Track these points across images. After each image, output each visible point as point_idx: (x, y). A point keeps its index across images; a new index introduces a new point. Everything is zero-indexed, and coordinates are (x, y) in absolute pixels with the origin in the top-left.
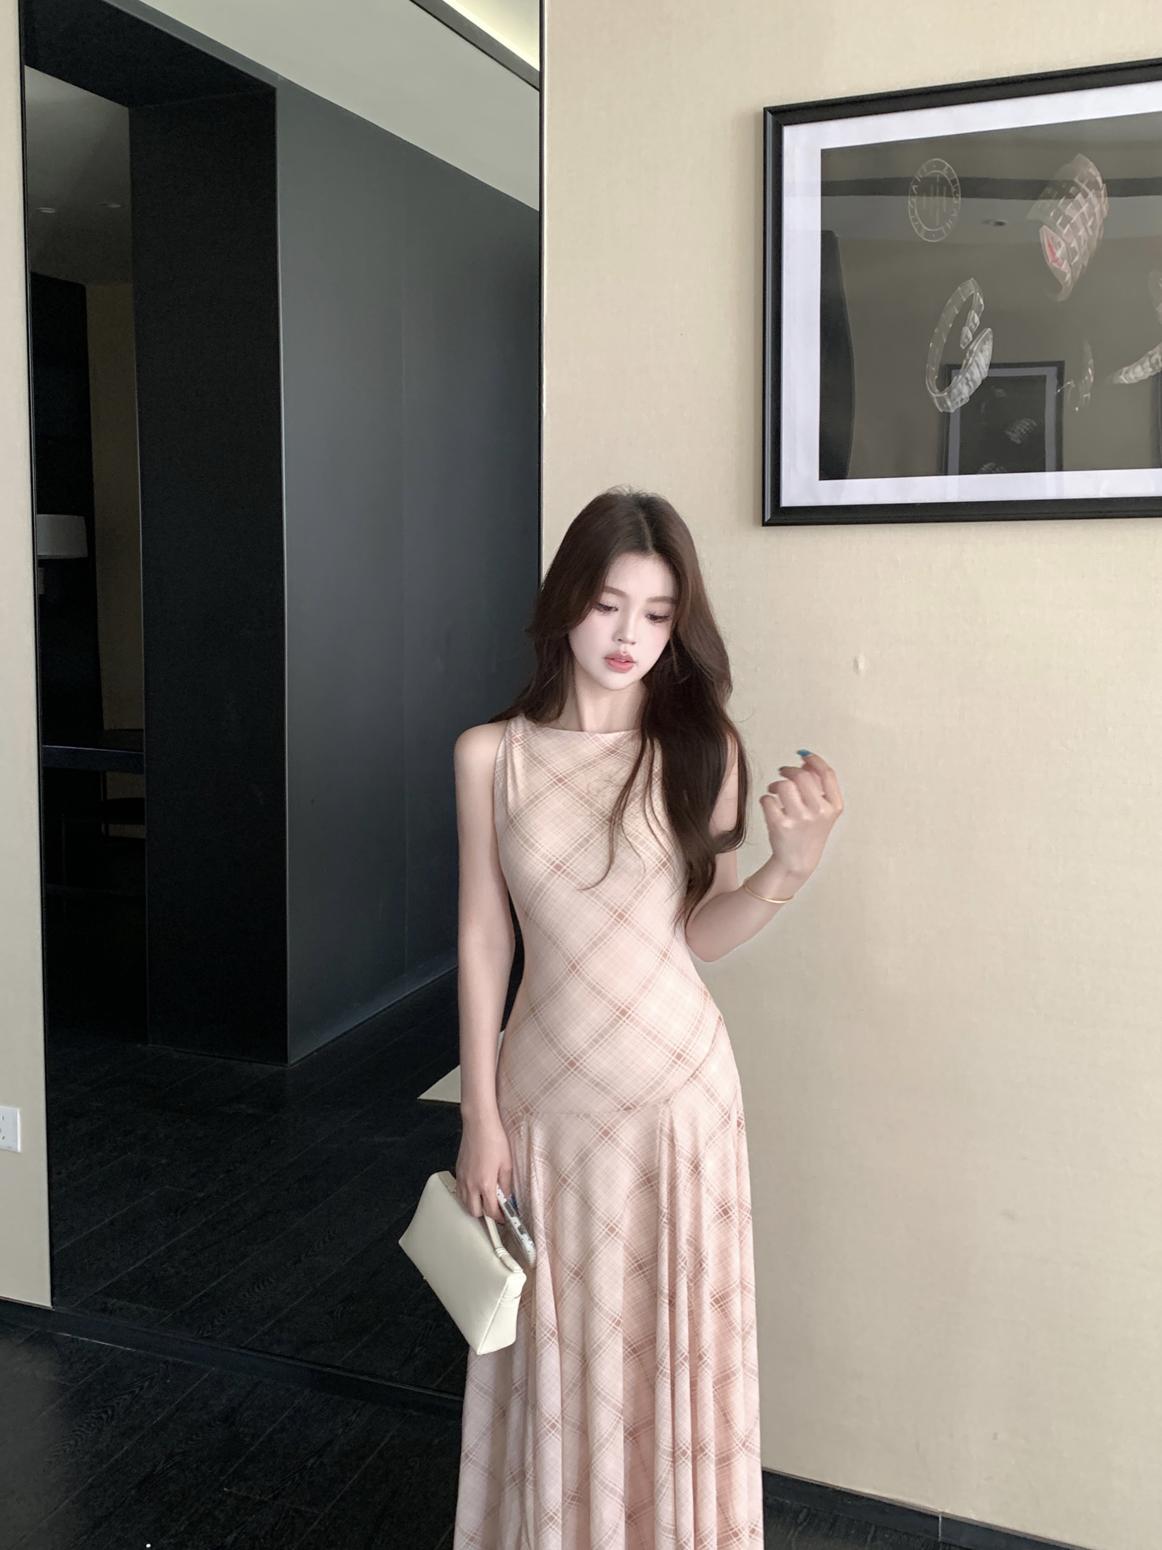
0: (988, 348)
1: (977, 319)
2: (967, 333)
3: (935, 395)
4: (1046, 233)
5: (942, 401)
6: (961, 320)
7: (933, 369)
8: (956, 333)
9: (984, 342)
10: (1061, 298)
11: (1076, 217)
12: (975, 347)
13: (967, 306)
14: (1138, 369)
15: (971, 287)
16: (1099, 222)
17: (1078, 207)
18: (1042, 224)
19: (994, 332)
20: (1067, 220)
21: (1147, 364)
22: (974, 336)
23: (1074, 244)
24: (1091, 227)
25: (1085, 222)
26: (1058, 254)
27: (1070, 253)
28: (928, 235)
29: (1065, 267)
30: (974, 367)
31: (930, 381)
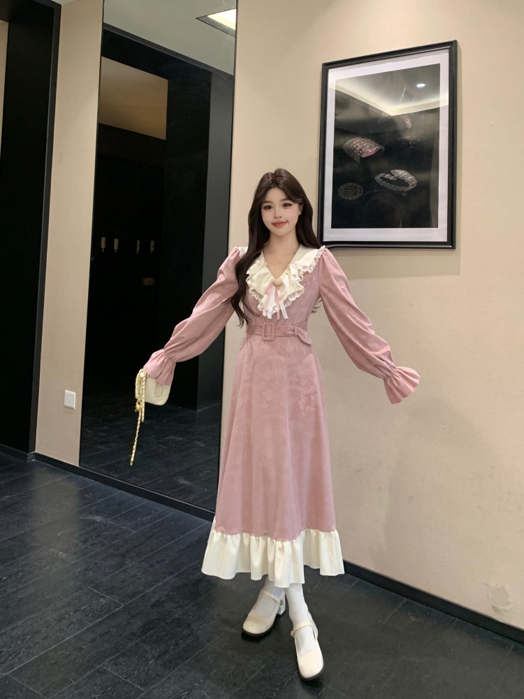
0: (397, 171)
2: (392, 178)
4: (364, 156)
5: (413, 185)
6: (388, 180)
8: (392, 182)
9: (395, 172)
10: (384, 149)
11: (360, 147)
12: (396, 175)
13: (383, 178)
15: (378, 178)
16: (363, 140)
17: (357, 146)
18: (361, 158)
19: (392, 169)
20: (361, 150)
23: (368, 147)
25: (362, 144)
26: (370, 151)
27: (371, 147)
28: (360, 193)
30: (403, 175)
31: (406, 189)
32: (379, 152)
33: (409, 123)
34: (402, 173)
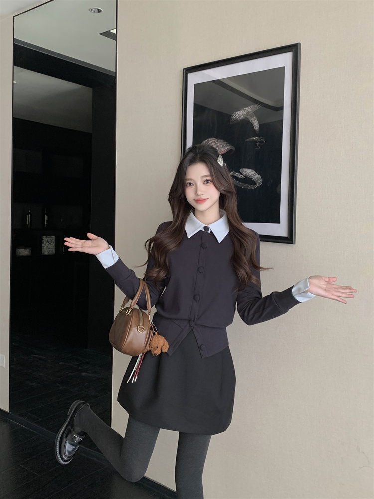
0: (245, 170)
1: (237, 173)
2: (240, 176)
3: (257, 185)
5: (259, 183)
6: (237, 178)
7: (250, 186)
8: (240, 180)
9: (243, 171)
10: (234, 148)
12: (245, 174)
14: (255, 124)
19: (241, 168)
21: (254, 122)
22: (242, 174)
23: (221, 146)
24: (217, 141)
25: (216, 144)
26: (223, 150)
27: (223, 147)
29: (226, 148)
30: (250, 174)
31: (253, 187)
32: (229, 151)
33: (256, 125)
34: (249, 172)
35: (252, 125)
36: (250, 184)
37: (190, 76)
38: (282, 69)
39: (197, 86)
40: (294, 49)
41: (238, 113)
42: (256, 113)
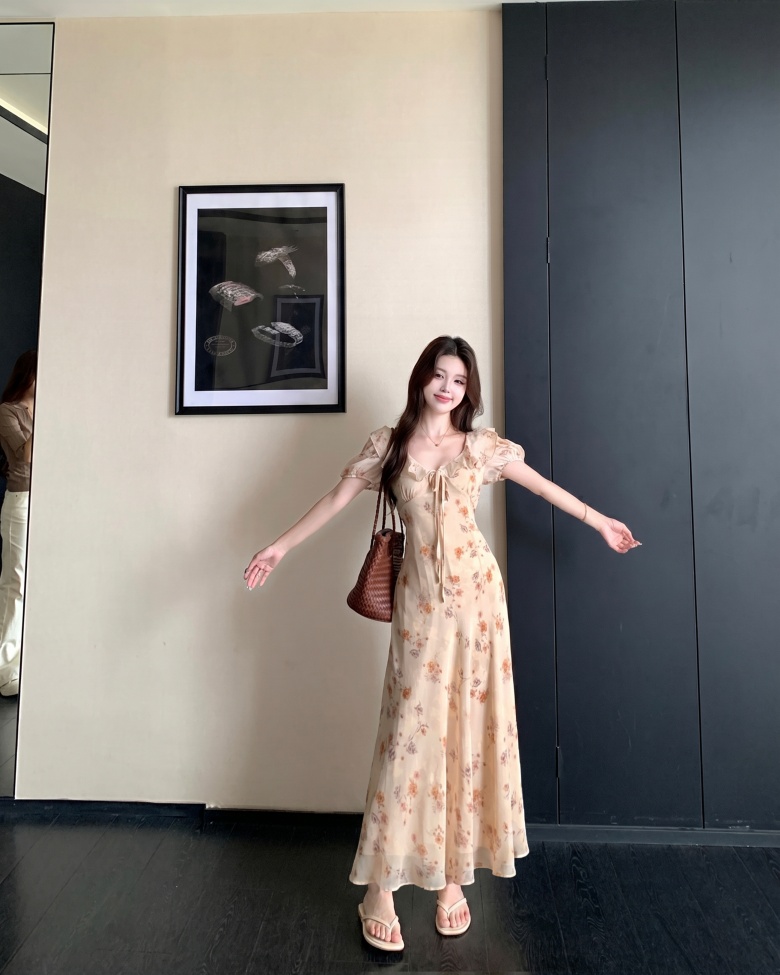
2: (274, 332)
8: (274, 337)
9: (276, 326)
11: (231, 293)
15: (255, 331)
17: (228, 291)
18: (233, 306)
19: (274, 322)
20: (232, 296)
21: (289, 267)
22: (273, 328)
23: (242, 293)
26: (245, 299)
27: (245, 294)
28: (233, 348)
29: (250, 296)
30: (287, 329)
31: (290, 345)
32: (256, 300)
33: (292, 271)
34: (285, 327)
35: (286, 271)
36: (288, 342)
37: (190, 197)
38: (324, 209)
39: (202, 213)
40: (339, 189)
41: (269, 253)
42: (291, 256)
